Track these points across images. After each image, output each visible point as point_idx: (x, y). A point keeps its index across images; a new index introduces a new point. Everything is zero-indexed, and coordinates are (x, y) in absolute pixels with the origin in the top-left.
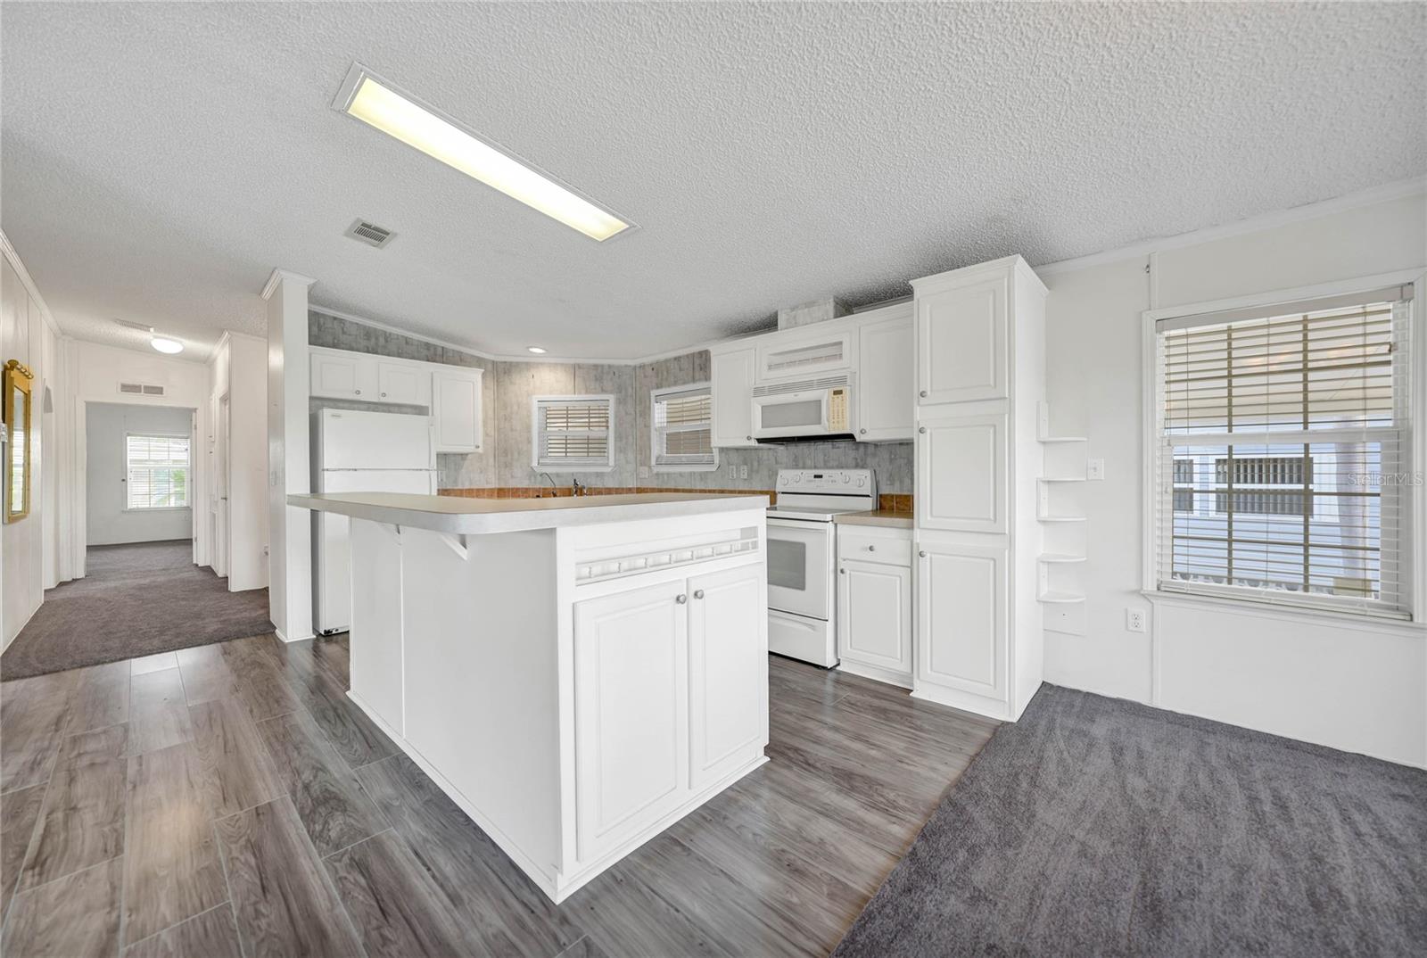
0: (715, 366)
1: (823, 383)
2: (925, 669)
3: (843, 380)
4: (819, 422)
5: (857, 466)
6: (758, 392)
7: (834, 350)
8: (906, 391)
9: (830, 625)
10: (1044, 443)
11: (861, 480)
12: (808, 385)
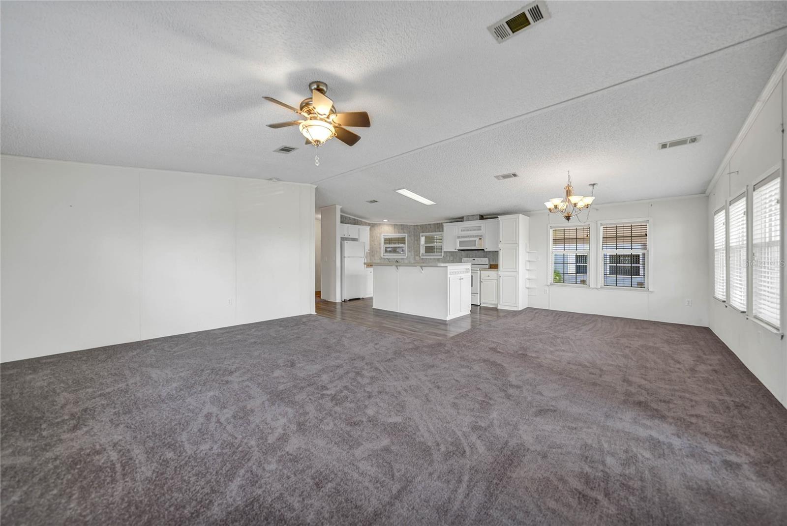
0: (445, 228)
1: (476, 236)
2: (501, 302)
3: (481, 236)
4: (475, 246)
5: (484, 257)
6: (459, 237)
7: (479, 229)
8: (497, 241)
9: (479, 294)
10: (528, 252)
11: (485, 261)
12: (473, 236)
